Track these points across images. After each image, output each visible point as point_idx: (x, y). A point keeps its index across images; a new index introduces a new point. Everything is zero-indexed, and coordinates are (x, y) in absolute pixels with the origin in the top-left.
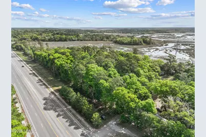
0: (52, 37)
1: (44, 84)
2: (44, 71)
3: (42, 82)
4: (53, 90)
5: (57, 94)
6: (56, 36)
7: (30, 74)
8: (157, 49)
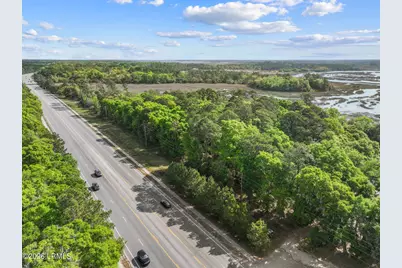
0: (129, 75)
1: (129, 161)
2: (123, 135)
3: (124, 156)
4: (148, 173)
5: (159, 180)
6: (135, 73)
7: (98, 140)
8: (342, 101)
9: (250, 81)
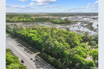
2: (24, 43)
3: (27, 50)
4: (35, 55)
5: (39, 57)
6: (20, 19)
7: (18, 45)
8: (74, 26)
9: (52, 21)
